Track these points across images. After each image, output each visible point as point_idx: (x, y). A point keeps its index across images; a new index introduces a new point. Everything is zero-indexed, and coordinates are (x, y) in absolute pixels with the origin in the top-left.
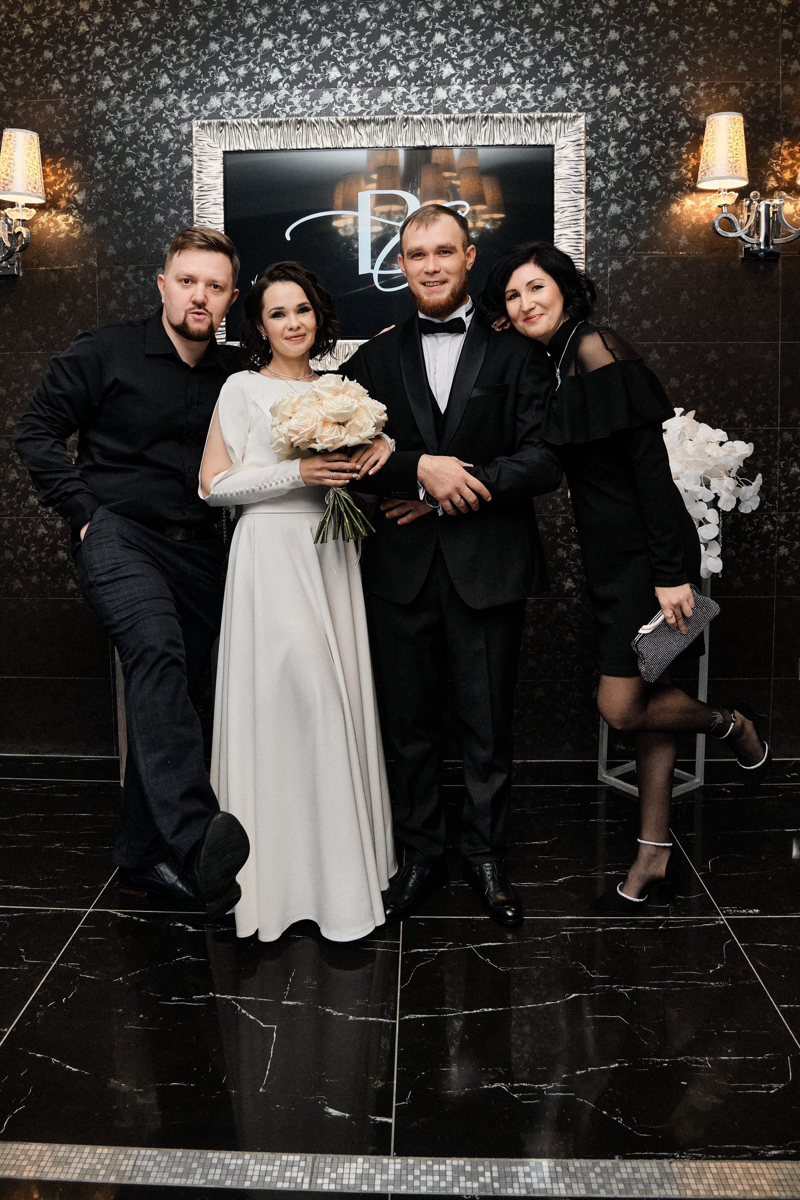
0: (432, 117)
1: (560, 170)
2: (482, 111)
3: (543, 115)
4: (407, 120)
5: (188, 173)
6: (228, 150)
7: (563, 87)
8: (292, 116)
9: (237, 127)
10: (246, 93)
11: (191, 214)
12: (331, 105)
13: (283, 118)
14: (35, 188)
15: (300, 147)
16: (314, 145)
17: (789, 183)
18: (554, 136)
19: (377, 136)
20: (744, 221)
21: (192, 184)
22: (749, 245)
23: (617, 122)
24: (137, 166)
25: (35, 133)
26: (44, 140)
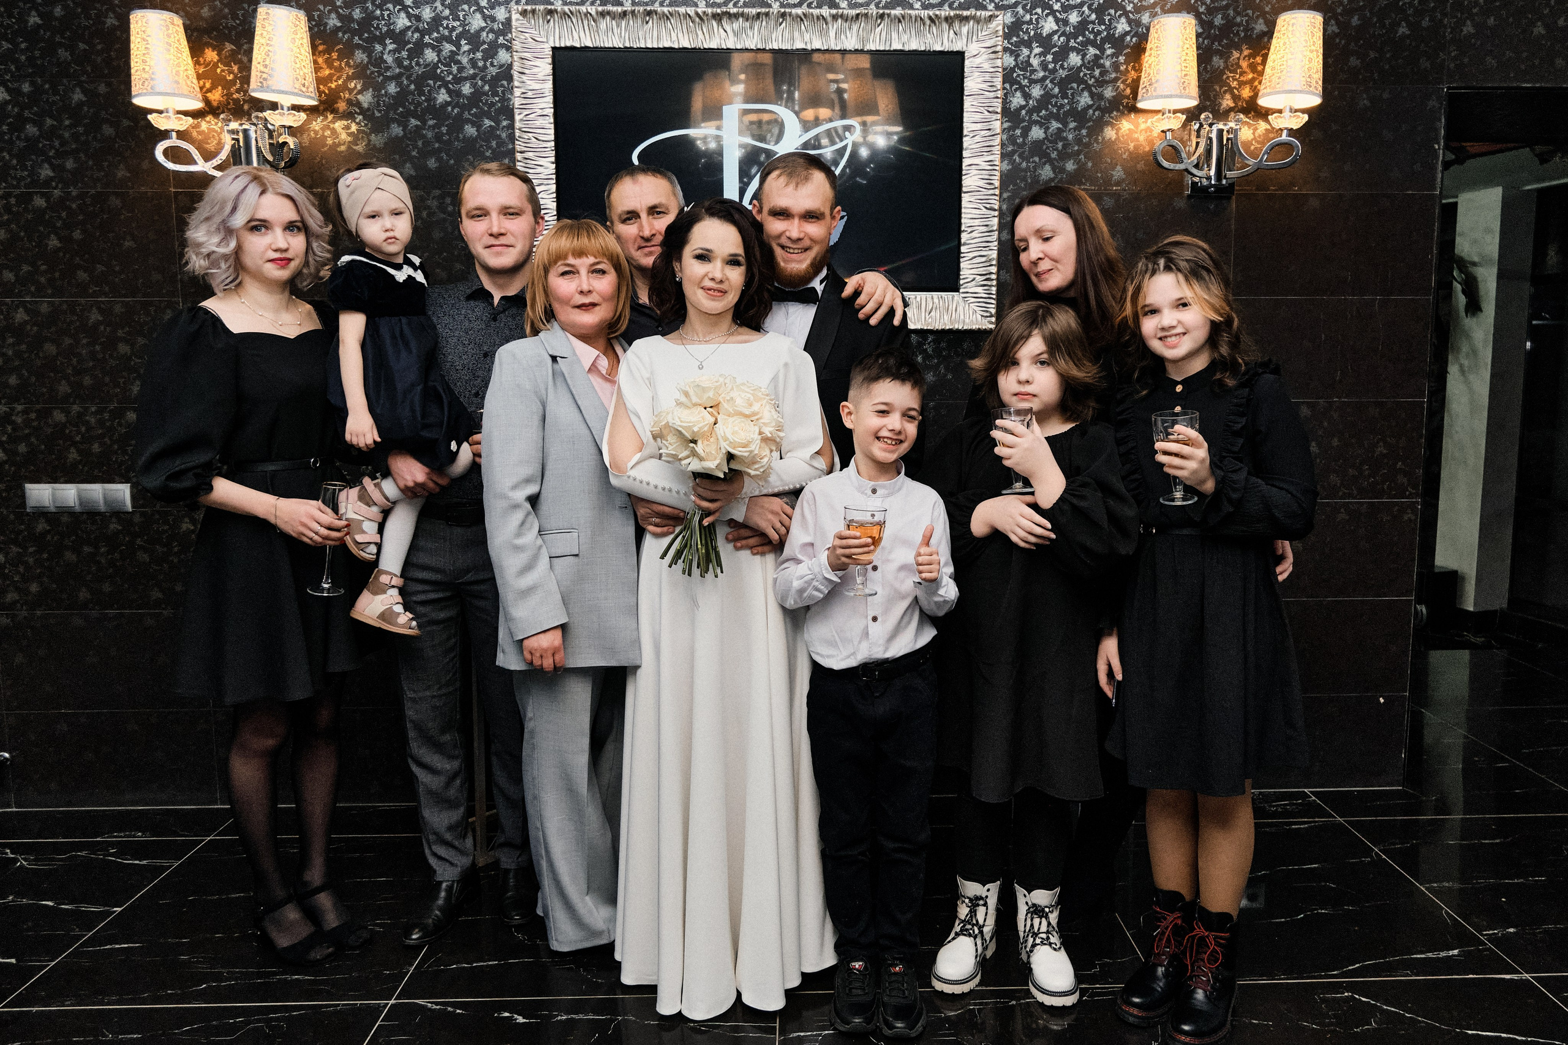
0: (816, 12)
1: (972, 83)
2: (877, 6)
3: (952, 13)
4: (783, 15)
5: (506, 72)
6: (558, 45)
8: (639, 4)
9: (569, 17)
11: (512, 126)
13: (627, 6)
14: (304, 86)
15: (649, 46)
16: (667, 44)
17: (1247, 102)
18: (965, 40)
19: (747, 35)
20: (1192, 149)
21: (512, 88)
22: (1196, 180)
23: (1042, 23)
24: (439, 61)
25: (302, 12)
26: (315, 20)
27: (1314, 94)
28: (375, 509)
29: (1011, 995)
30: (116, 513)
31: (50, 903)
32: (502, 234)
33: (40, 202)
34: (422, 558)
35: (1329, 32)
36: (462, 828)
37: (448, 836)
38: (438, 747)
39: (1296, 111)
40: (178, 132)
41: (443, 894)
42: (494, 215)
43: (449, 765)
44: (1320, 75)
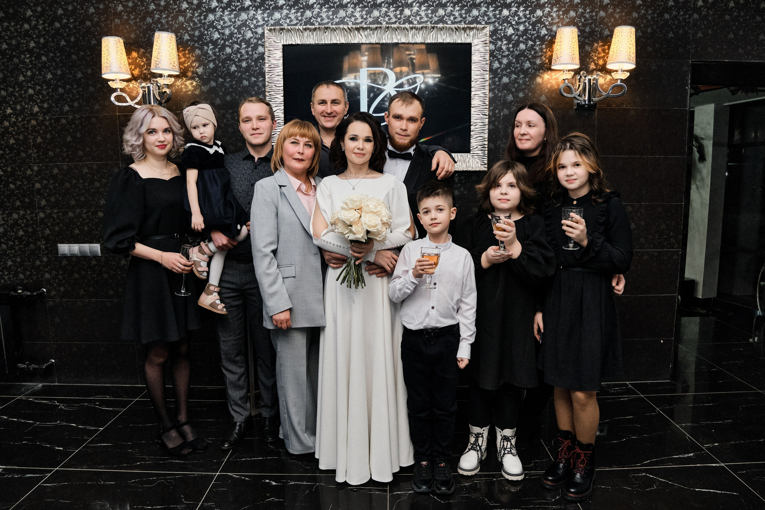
0: (403, 26)
1: (475, 58)
2: (431, 23)
3: (466, 26)
4: (388, 28)
5: (262, 57)
6: (285, 44)
7: (477, 9)
8: (322, 24)
9: (290, 31)
10: (295, 11)
11: (264, 80)
12: (344, 18)
13: (317, 25)
14: (174, 66)
15: (327, 43)
16: (335, 42)
17: (601, 66)
18: (472, 38)
19: (371, 37)
20: (577, 87)
21: (264, 63)
22: (579, 102)
23: (507, 30)
24: (232, 52)
25: (173, 34)
26: (179, 37)
27: (632, 64)
28: (206, 256)
29: (494, 476)
30: (95, 257)
31: (74, 425)
32: (258, 129)
33: (64, 121)
34: (227, 278)
35: (638, 35)
36: (246, 399)
37: (240, 402)
38: (235, 362)
39: (624, 71)
40: (121, 89)
41: (237, 428)
42: (254, 120)
43: (240, 371)
44: (634, 55)
